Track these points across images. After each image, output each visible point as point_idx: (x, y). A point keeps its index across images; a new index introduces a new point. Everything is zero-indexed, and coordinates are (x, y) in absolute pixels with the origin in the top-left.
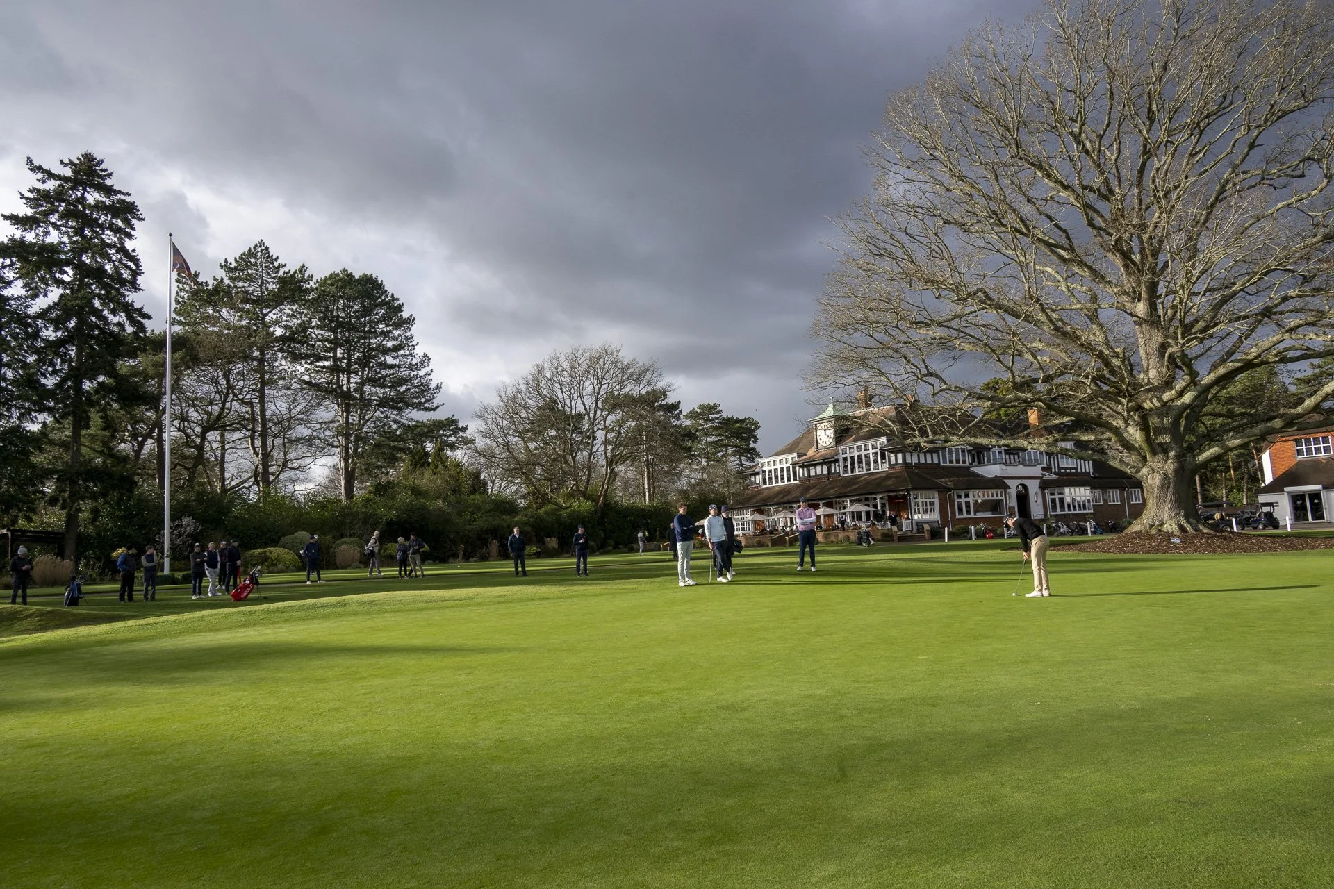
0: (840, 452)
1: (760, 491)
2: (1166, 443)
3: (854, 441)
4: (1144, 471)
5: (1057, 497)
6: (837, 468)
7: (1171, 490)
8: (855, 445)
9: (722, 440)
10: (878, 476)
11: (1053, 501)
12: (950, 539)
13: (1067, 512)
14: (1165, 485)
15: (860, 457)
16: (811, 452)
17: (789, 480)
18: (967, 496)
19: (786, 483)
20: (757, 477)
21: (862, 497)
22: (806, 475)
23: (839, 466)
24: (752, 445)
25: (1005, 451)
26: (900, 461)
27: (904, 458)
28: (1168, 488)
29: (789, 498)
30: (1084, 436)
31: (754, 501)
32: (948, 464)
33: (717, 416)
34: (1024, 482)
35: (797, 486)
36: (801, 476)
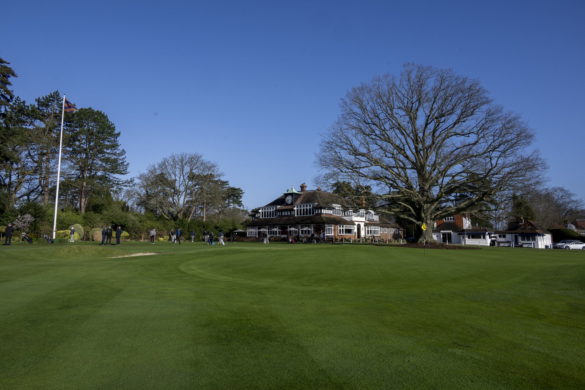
0: (296, 207)
1: (260, 220)
5: (369, 229)
6: (294, 213)
8: (302, 205)
10: (311, 217)
15: (304, 209)
16: (283, 206)
18: (343, 227)
19: (271, 217)
21: (304, 225)
24: (240, 200)
26: (319, 212)
29: (274, 223)
31: (259, 223)
32: (335, 215)
34: (360, 223)
35: (277, 219)
36: (279, 215)
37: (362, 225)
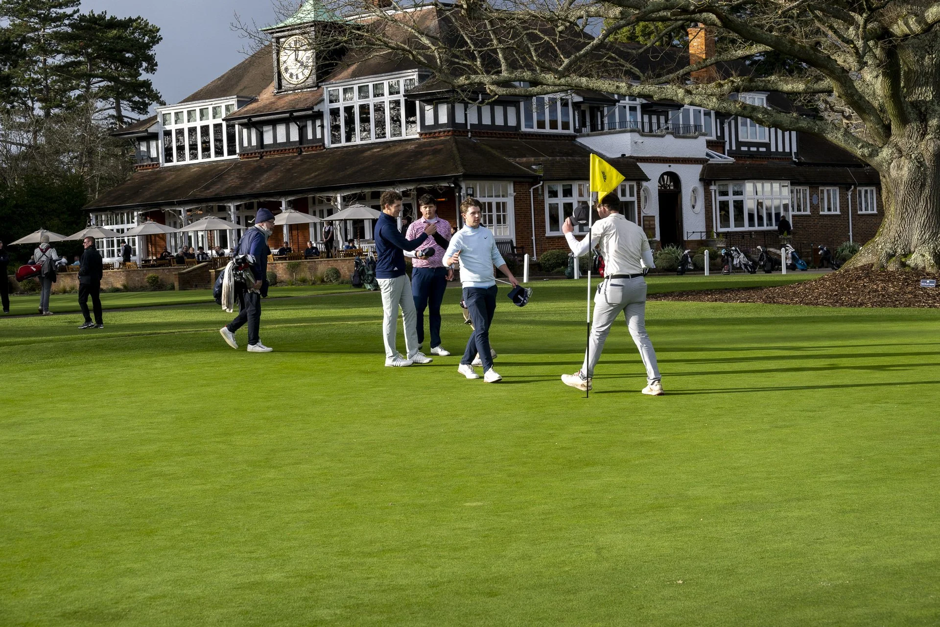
0: (326, 97)
1: (159, 174)
2: (924, 102)
3: (355, 75)
4: (885, 153)
5: (731, 198)
6: (319, 130)
7: (927, 191)
8: (356, 85)
9: (80, 63)
10: (399, 149)
11: (724, 206)
12: (532, 276)
13: (746, 228)
14: (917, 183)
15: (364, 109)
16: (267, 96)
17: (219, 152)
18: (568, 193)
19: (213, 158)
20: (153, 144)
21: (367, 191)
22: (254, 143)
23: (322, 126)
24: (144, 76)
25: (643, 106)
26: (443, 119)
27: (451, 115)
28: (923, 186)
29: (217, 189)
30: (787, 83)
31: (147, 194)
32: (535, 129)
33: (69, 11)
34: (675, 168)
35: (235, 165)
36: (246, 144)
37: (690, 176)
